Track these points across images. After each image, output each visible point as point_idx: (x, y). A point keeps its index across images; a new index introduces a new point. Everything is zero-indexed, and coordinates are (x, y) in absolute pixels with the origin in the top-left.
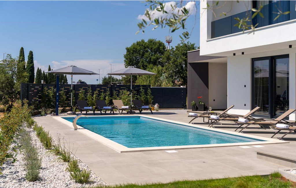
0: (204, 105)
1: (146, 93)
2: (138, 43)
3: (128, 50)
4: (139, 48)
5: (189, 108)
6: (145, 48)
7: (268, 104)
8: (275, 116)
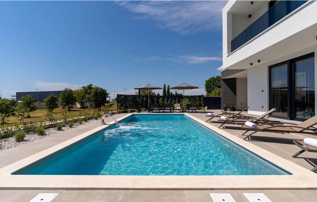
0: (233, 107)
1: (200, 100)
2: (211, 78)
3: (206, 81)
4: (211, 80)
5: (222, 109)
6: (215, 80)
7: (287, 106)
8: (295, 118)
